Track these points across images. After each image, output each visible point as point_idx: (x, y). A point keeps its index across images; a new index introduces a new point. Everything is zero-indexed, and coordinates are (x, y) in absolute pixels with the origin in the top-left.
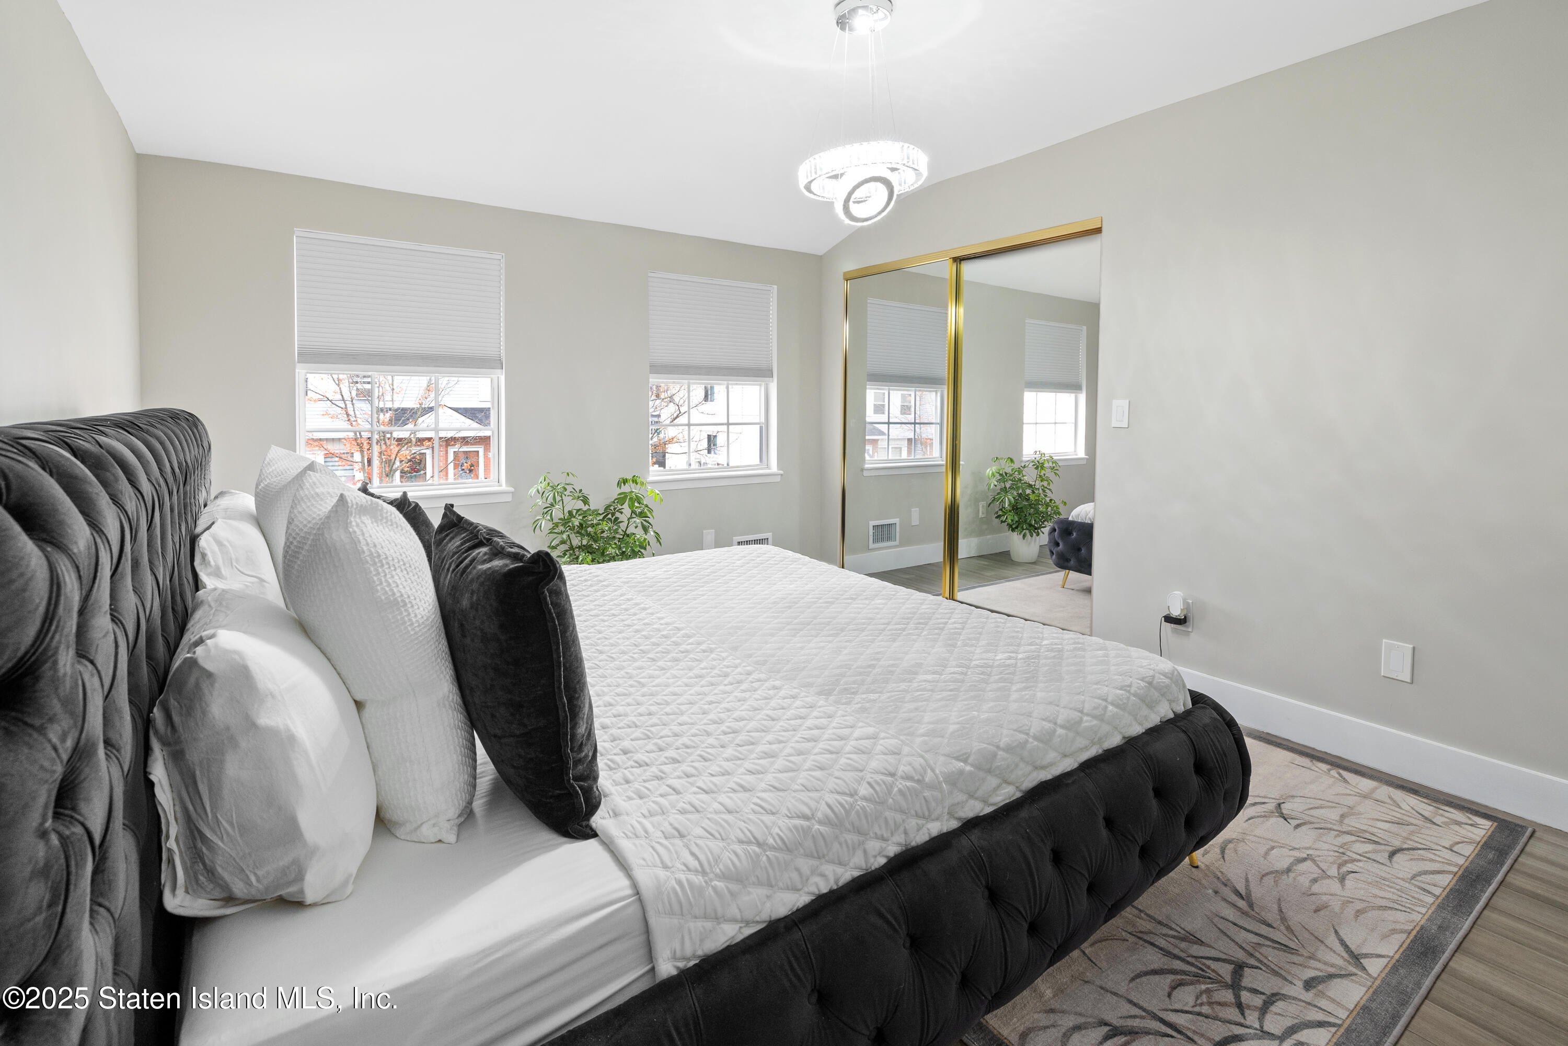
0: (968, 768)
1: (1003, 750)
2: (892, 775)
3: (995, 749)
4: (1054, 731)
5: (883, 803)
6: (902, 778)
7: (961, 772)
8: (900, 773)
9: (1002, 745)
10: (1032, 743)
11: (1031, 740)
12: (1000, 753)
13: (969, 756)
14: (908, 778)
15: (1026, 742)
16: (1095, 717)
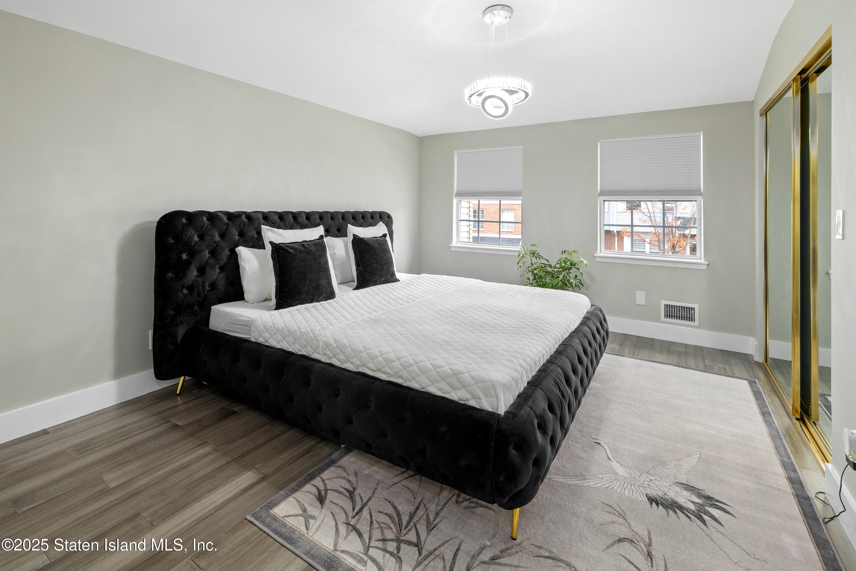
0: (335, 345)
1: (351, 348)
2: (312, 331)
3: (348, 346)
4: (379, 357)
5: (303, 335)
6: (313, 333)
7: (331, 345)
8: (314, 332)
9: (352, 347)
10: (364, 354)
11: (364, 353)
12: (349, 349)
13: (338, 342)
14: (314, 334)
15: (362, 352)
16: (402, 365)
